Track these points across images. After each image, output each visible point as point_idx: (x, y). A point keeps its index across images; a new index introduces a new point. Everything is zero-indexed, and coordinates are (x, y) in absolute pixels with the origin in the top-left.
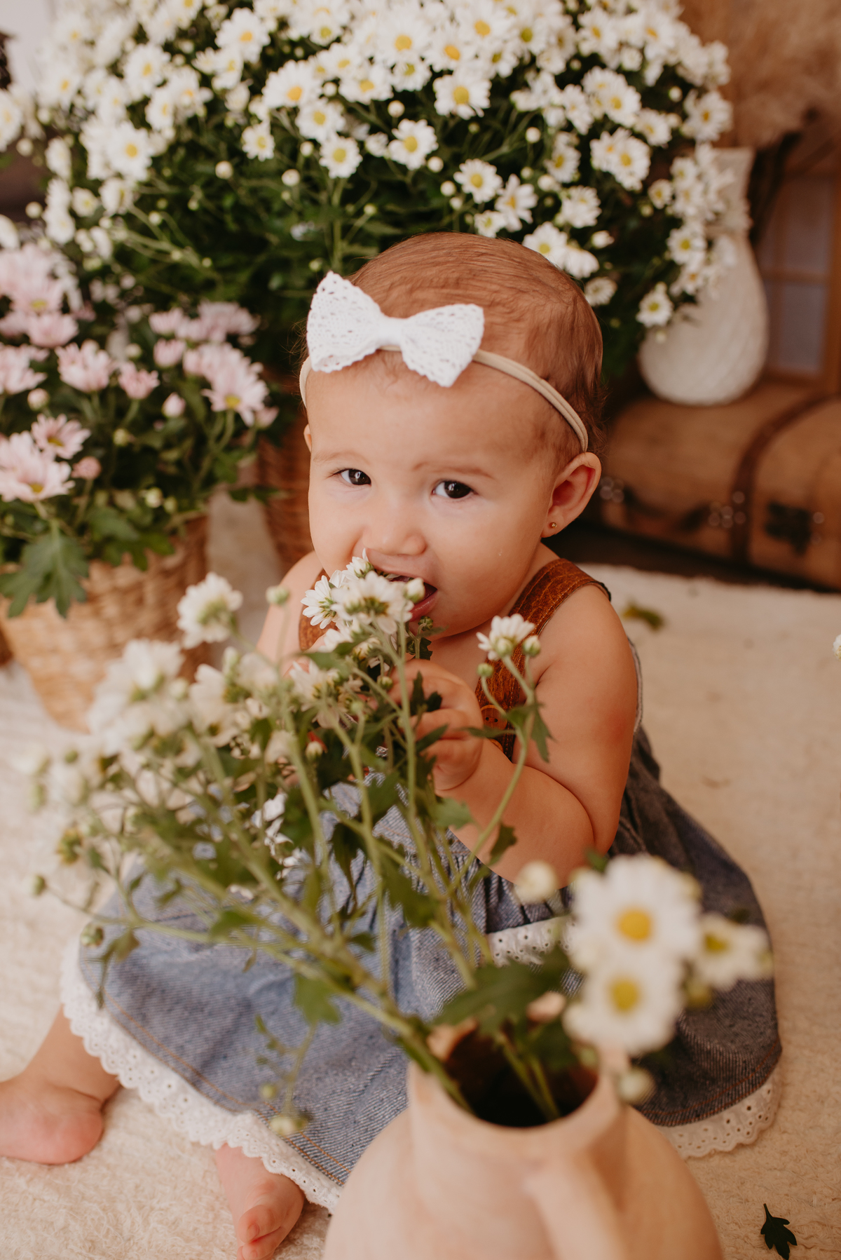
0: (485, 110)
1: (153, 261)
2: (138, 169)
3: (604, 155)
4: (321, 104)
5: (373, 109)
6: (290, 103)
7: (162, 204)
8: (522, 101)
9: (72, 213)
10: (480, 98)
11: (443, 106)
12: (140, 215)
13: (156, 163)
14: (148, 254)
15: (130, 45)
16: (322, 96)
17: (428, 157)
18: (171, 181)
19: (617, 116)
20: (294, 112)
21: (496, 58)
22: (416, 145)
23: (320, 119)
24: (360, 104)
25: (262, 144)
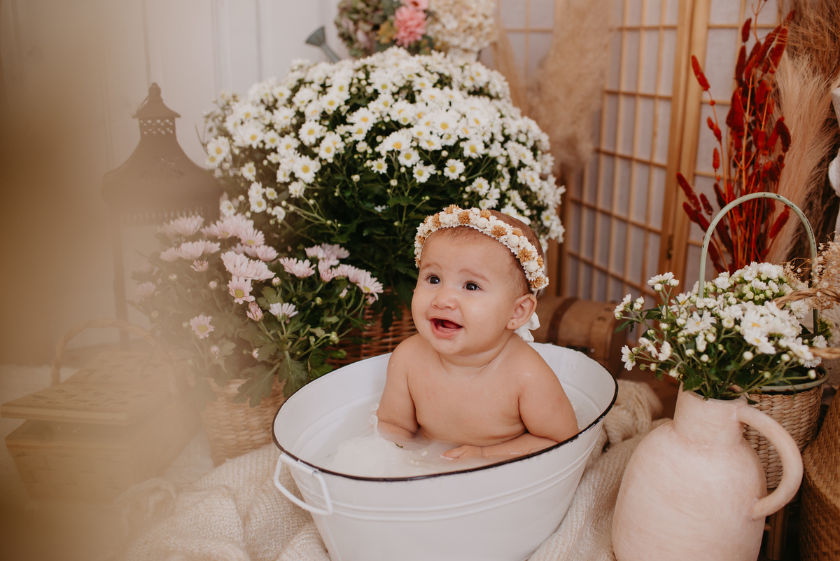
0: (482, 154)
1: (308, 222)
2: (309, 177)
3: (523, 176)
4: (410, 150)
6: (396, 149)
7: (316, 195)
8: (492, 153)
10: (481, 149)
11: (467, 153)
12: (305, 200)
13: (320, 174)
14: (305, 218)
16: (411, 146)
17: (460, 175)
18: (322, 185)
19: (524, 161)
20: (399, 152)
21: (484, 135)
22: (455, 169)
23: (408, 157)
24: (426, 152)
25: (380, 167)
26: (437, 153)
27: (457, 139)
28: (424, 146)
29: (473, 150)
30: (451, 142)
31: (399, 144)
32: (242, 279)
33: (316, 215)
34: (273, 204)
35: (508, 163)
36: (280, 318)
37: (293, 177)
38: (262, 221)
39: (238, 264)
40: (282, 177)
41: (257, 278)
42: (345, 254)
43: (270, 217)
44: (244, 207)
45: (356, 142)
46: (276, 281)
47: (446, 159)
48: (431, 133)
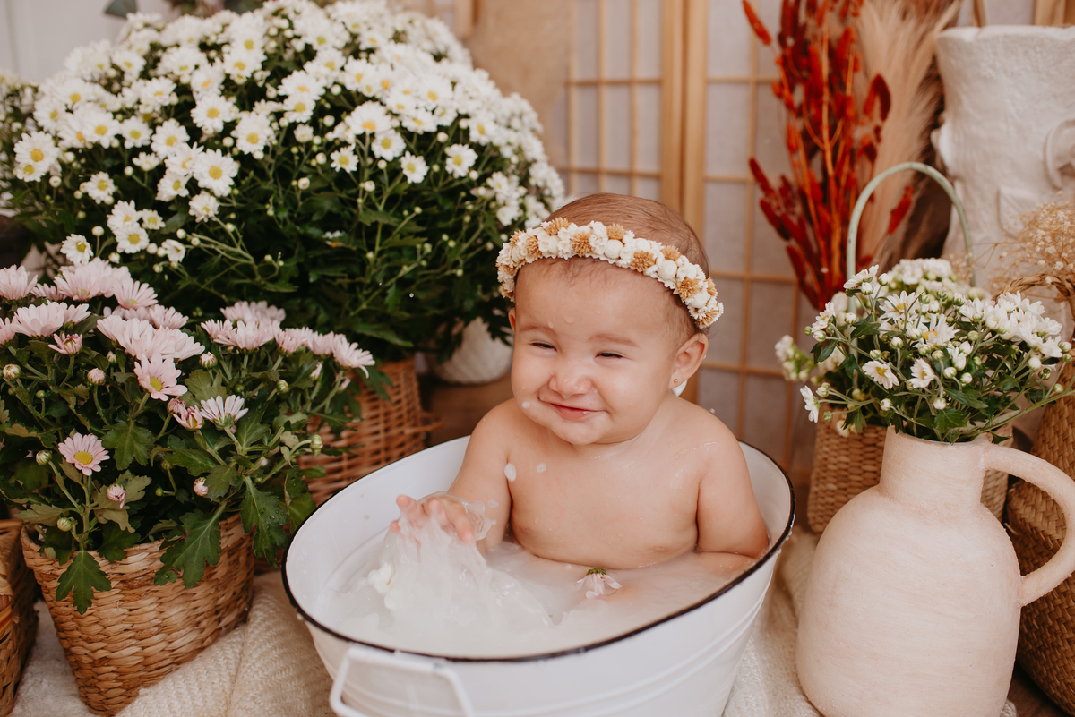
4: (390, 133)
6: (370, 130)
7: (234, 217)
11: (474, 136)
12: (219, 224)
16: (391, 128)
17: (470, 169)
20: (370, 138)
22: (461, 161)
23: (386, 144)
24: (415, 134)
25: (346, 161)
27: (455, 115)
28: (411, 126)
29: (482, 132)
30: (447, 121)
31: (372, 124)
32: (157, 359)
33: (239, 250)
34: (156, 237)
36: (222, 424)
37: (194, 187)
40: (169, 190)
41: (178, 355)
42: (280, 315)
43: (154, 259)
44: (104, 247)
45: (294, 125)
46: (208, 359)
47: (446, 145)
48: (417, 107)
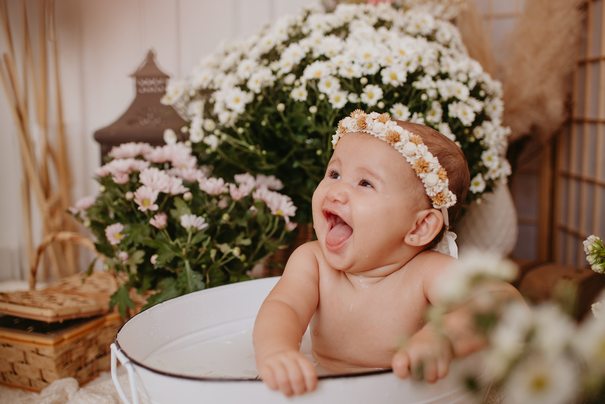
0: (404, 83)
1: (237, 150)
2: (239, 108)
3: (454, 110)
4: (330, 78)
5: (352, 82)
6: (316, 77)
7: (248, 125)
8: (418, 85)
9: (203, 128)
10: (402, 78)
11: (386, 80)
12: (235, 129)
13: (247, 106)
14: (235, 146)
15: (238, 62)
16: (331, 75)
17: (379, 101)
18: (253, 115)
19: (459, 96)
20: (317, 81)
21: (408, 64)
22: (373, 96)
23: (328, 85)
24: (347, 79)
25: (301, 95)
26: (356, 81)
27: (378, 67)
28: (344, 73)
29: (394, 77)
30: (373, 71)
31: (319, 73)
32: (149, 189)
33: (244, 143)
34: (207, 133)
35: (439, 97)
36: (188, 229)
38: (198, 150)
39: (155, 178)
40: (218, 109)
41: (166, 191)
42: (278, 184)
45: (285, 75)
46: (188, 196)
47: (365, 86)
48: (353, 62)
